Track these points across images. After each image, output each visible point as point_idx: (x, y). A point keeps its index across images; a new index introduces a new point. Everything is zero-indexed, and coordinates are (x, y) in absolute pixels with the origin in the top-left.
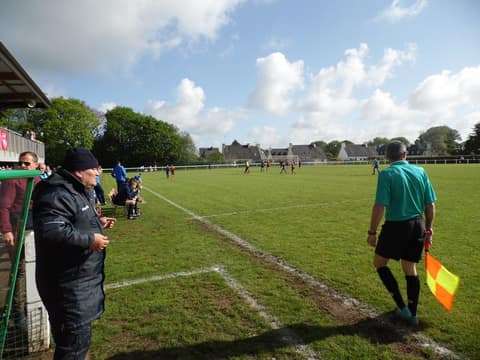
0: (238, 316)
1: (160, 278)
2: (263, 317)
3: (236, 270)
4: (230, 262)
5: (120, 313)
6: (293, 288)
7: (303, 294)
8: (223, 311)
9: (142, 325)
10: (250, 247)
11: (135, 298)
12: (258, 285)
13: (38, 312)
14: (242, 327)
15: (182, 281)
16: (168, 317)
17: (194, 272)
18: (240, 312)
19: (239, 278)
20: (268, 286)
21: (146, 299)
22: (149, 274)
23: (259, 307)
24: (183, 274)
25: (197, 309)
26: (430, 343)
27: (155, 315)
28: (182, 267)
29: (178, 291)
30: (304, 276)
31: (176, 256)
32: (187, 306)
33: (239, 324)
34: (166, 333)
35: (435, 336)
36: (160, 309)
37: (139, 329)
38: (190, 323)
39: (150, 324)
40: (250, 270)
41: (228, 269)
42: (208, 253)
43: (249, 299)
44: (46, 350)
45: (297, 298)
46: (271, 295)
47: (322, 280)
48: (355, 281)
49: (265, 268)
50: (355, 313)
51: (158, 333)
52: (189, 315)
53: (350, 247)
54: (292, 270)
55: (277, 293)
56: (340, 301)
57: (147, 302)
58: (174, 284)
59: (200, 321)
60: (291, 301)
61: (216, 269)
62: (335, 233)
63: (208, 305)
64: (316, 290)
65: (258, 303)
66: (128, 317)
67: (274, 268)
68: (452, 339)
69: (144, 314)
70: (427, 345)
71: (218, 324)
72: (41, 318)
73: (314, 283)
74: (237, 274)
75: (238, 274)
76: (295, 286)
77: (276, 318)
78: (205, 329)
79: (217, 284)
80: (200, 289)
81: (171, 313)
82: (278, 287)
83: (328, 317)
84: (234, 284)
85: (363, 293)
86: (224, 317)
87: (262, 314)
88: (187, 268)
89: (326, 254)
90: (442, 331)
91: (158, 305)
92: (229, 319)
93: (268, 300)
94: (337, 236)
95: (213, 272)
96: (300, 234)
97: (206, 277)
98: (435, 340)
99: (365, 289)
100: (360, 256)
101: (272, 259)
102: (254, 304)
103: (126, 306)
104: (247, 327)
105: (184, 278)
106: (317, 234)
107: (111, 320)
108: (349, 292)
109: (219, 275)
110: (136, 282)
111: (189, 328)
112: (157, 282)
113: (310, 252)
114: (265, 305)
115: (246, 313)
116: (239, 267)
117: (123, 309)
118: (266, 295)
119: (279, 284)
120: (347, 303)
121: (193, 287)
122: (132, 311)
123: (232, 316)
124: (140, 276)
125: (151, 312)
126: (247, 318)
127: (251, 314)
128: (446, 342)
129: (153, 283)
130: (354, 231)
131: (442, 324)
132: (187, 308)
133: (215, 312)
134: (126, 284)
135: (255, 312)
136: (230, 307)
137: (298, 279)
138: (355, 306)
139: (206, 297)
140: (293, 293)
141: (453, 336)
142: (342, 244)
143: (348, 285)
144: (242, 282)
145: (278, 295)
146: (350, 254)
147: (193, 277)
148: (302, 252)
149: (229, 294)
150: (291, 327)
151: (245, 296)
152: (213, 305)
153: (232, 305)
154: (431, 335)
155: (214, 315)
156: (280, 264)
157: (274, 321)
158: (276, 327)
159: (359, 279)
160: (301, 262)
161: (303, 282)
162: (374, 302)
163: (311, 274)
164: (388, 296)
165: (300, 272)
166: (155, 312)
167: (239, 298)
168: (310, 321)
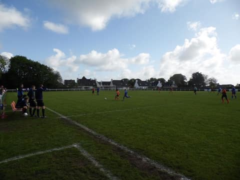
0: (88, 172)
1: (42, 152)
3: (86, 146)
4: (83, 141)
5: (17, 176)
6: (117, 154)
7: (122, 157)
8: (80, 170)
10: (94, 133)
11: (27, 166)
12: (98, 153)
15: (56, 154)
16: (47, 176)
17: (62, 148)
18: (90, 169)
19: (89, 151)
20: (104, 154)
22: (34, 151)
23: (100, 166)
25: (64, 170)
26: (184, 178)
27: (39, 175)
28: (55, 146)
29: (54, 159)
30: (122, 147)
31: (52, 139)
32: (58, 168)
33: (89, 176)
35: (186, 174)
38: (61, 178)
40: (94, 145)
41: (82, 145)
42: (70, 137)
43: (94, 162)
45: (119, 159)
46: (105, 158)
47: (131, 149)
48: (147, 149)
49: (102, 144)
50: (148, 165)
52: (60, 173)
54: (116, 144)
55: (109, 157)
56: (140, 159)
57: (34, 168)
58: (51, 156)
60: (116, 161)
61: (75, 146)
62: (136, 124)
63: (71, 167)
64: (128, 154)
65: (99, 164)
67: (107, 143)
68: (193, 175)
69: (32, 175)
70: (182, 179)
71: (77, 177)
73: (127, 150)
74: (88, 148)
76: (118, 153)
77: (109, 172)
79: (76, 153)
80: (66, 158)
81: (50, 173)
82: (109, 154)
83: (136, 168)
84: (85, 154)
85: (151, 155)
87: (102, 170)
88: (58, 146)
90: (189, 171)
91: (41, 169)
92: (83, 174)
93: (105, 161)
95: (74, 147)
96: (118, 125)
97: (69, 150)
98: (186, 176)
99: (152, 152)
100: (148, 135)
101: (104, 138)
102: (97, 165)
103: (21, 171)
105: (57, 151)
106: (127, 125)
108: (145, 155)
109: (77, 149)
110: (27, 156)
112: (40, 155)
113: (124, 134)
114: (103, 165)
115: (93, 170)
116: (88, 144)
118: (103, 158)
119: (110, 152)
120: (144, 160)
121: (62, 157)
122: (24, 174)
123: (85, 172)
124: (30, 152)
125: (37, 173)
126: (94, 173)
127: (96, 170)
128: (191, 177)
129: (37, 156)
130: (145, 123)
131: (188, 168)
132: (59, 170)
134: (21, 157)
135: (98, 169)
137: (119, 149)
138: (148, 161)
139: (70, 162)
140: (117, 157)
141: (194, 173)
142: (139, 130)
143: (144, 150)
145: (110, 158)
147: (62, 151)
148: (120, 134)
149: (84, 159)
150: (117, 176)
151: (92, 160)
152: (74, 166)
153: (84, 166)
154: (184, 174)
155: (74, 172)
156: (110, 141)
157: (108, 173)
158: (109, 177)
159: (149, 147)
160: (120, 140)
161: (122, 150)
162: (157, 159)
163: (126, 146)
164: (163, 155)
165: (120, 145)
166: (40, 173)
167: (89, 161)
168: (127, 171)
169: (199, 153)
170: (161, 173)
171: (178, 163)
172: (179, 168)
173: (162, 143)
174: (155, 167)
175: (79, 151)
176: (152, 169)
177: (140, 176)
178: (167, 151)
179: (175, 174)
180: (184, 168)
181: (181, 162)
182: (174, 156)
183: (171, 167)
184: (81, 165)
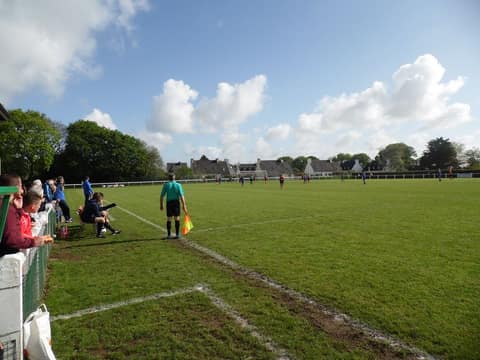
0: (230, 339)
1: (141, 300)
2: (256, 338)
3: (221, 289)
4: (213, 280)
5: (101, 341)
6: (282, 305)
7: (293, 311)
8: (212, 332)
9: (128, 353)
10: (231, 263)
11: (117, 324)
12: (246, 304)
13: (10, 345)
14: (236, 350)
15: (165, 302)
16: (154, 343)
17: (177, 293)
18: (232, 334)
19: (226, 298)
20: (258, 304)
21: (130, 324)
22: (127, 296)
23: (250, 327)
24: (165, 295)
25: (184, 332)
26: (424, 356)
27: (140, 341)
28: (163, 288)
29: (163, 313)
30: (291, 293)
31: (156, 276)
32: (174, 329)
33: (232, 346)
35: (429, 349)
36: (144, 335)
37: (124, 357)
38: (180, 348)
39: (135, 352)
40: (235, 289)
41: (212, 287)
42: (189, 272)
43: (239, 319)
45: (287, 315)
46: (261, 313)
47: (309, 296)
48: (342, 296)
49: (251, 285)
50: (348, 328)
52: (177, 339)
53: (332, 261)
54: (278, 286)
55: (266, 311)
56: (331, 317)
57: (130, 328)
58: (157, 307)
59: (191, 345)
60: (282, 319)
61: (200, 289)
62: (314, 247)
63: (198, 328)
64: (305, 307)
65: (249, 323)
66: (109, 345)
67: (259, 285)
68: (445, 351)
69: (127, 341)
70: (422, 358)
71: (210, 348)
72: (14, 353)
73: (302, 299)
74: (222, 293)
75: (224, 293)
76: (284, 303)
78: (197, 354)
79: (203, 304)
80: (186, 311)
81: (158, 338)
82: (267, 305)
83: (322, 334)
84: (220, 304)
85: (351, 307)
86: (214, 340)
87: (255, 334)
88: (168, 288)
89: (309, 269)
90: (435, 343)
91: (141, 330)
92: (221, 342)
93: (259, 319)
94: (316, 250)
95: (197, 292)
96: (280, 249)
97: (190, 297)
98: (429, 352)
99: (353, 303)
100: (343, 270)
101: (254, 275)
102: (244, 325)
103: (106, 332)
104: (240, 350)
105: (167, 299)
106: (297, 249)
107: (91, 349)
108: (338, 307)
109: (203, 294)
110: (115, 306)
111: (179, 354)
112: (138, 304)
113: (293, 267)
114: (257, 325)
115: (238, 334)
116: (224, 286)
117: (104, 336)
118: (257, 314)
119: (268, 302)
120: (337, 318)
121: (177, 309)
122: (114, 338)
123: (224, 339)
124: (118, 299)
125: (135, 338)
126: (240, 339)
127: (243, 335)
128: (440, 353)
129: (135, 305)
130: (332, 245)
131: (433, 336)
132: (175, 332)
133: (204, 335)
134: (104, 308)
135: (248, 332)
136: (219, 329)
137: (285, 296)
138: (346, 321)
139: (194, 319)
140: (282, 310)
141: (445, 347)
142: (323, 258)
143: (335, 299)
144: (229, 301)
145: (269, 314)
146: (332, 268)
147: (177, 298)
148: (285, 267)
149: (218, 314)
150: (287, 347)
151: (235, 316)
152: (202, 327)
153: (222, 326)
154: (425, 348)
155: (204, 338)
156: (265, 281)
157: (268, 341)
158: (271, 348)
159: (345, 293)
160: (286, 279)
161: (291, 299)
162: (365, 317)
163: (298, 291)
164: (377, 309)
165: (287, 289)
166: (140, 338)
167: (228, 318)
168: (305, 339)
169: (456, 308)
170: (374, 344)
171: (409, 325)
172: (413, 335)
173: (372, 286)
174: (362, 334)
175: (209, 299)
176: (356, 336)
177: (333, 349)
178: (384, 302)
179: (405, 347)
180: (423, 336)
181: (417, 325)
182: (401, 312)
183: (396, 333)
184: (214, 325)
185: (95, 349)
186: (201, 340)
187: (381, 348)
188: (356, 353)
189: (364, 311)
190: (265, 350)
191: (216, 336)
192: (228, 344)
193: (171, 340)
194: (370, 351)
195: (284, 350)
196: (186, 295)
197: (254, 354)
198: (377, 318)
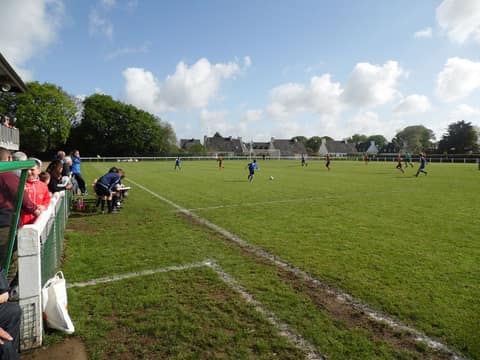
0: (235, 312)
1: (151, 272)
2: (260, 313)
3: (229, 265)
4: (221, 256)
5: (113, 308)
6: (286, 283)
7: (297, 289)
8: (218, 305)
9: (138, 321)
10: (241, 242)
11: (128, 293)
12: (252, 280)
13: (30, 308)
14: (240, 323)
15: (174, 274)
16: (163, 312)
17: (186, 267)
18: (236, 308)
19: (233, 274)
20: (262, 281)
21: (141, 294)
22: (138, 268)
23: (255, 302)
24: (174, 268)
25: (192, 304)
26: (423, 337)
27: (149, 310)
28: (173, 261)
29: (172, 285)
30: (296, 272)
31: (166, 250)
32: (181, 300)
33: (237, 319)
34: (164, 329)
35: (427, 331)
36: (154, 305)
37: (135, 324)
38: (187, 318)
39: (145, 320)
40: (242, 265)
41: (220, 263)
42: (199, 247)
43: (244, 294)
44: (39, 347)
45: (290, 293)
46: (266, 290)
47: (314, 276)
48: (346, 277)
49: (257, 263)
50: (350, 308)
51: (155, 329)
52: (185, 310)
53: (339, 243)
54: (283, 265)
55: (272, 288)
56: (333, 296)
57: (140, 297)
58: (166, 279)
59: (197, 316)
60: (286, 297)
61: (208, 264)
62: (322, 228)
63: (204, 301)
64: (310, 286)
65: (254, 298)
66: (121, 312)
67: (267, 264)
68: (443, 333)
69: (137, 309)
70: (420, 339)
71: (215, 320)
72: (34, 315)
73: (307, 278)
74: (229, 269)
75: (232, 269)
76: (289, 281)
77: (273, 314)
78: (203, 325)
79: (210, 278)
80: (194, 284)
81: (167, 308)
82: (272, 283)
83: (324, 312)
84: (227, 279)
85: (355, 288)
86: (220, 312)
87: (258, 309)
88: (178, 262)
89: (315, 250)
90: (433, 326)
91: (151, 300)
92: (226, 315)
93: (263, 295)
94: (324, 231)
95: (206, 266)
96: (288, 229)
97: (198, 271)
98: (427, 334)
99: (356, 284)
100: (349, 252)
101: (261, 253)
102: (249, 300)
103: (118, 300)
104: (244, 323)
105: (176, 272)
106: (305, 230)
107: (104, 315)
108: (341, 287)
109: (211, 269)
110: (127, 277)
111: (186, 324)
112: (150, 275)
113: (300, 247)
114: (261, 301)
115: (242, 308)
116: (231, 262)
117: (116, 304)
118: (261, 290)
119: (273, 279)
120: (340, 298)
121: (186, 281)
122: (126, 306)
123: (229, 312)
124: (131, 270)
125: (145, 307)
126: (244, 313)
127: (248, 310)
128: (437, 336)
129: (146, 277)
130: (340, 227)
131: (433, 318)
132: (182, 304)
133: (211, 307)
134: (117, 278)
135: (252, 307)
136: (225, 302)
137: (291, 274)
138: (348, 301)
139: (201, 293)
140: (286, 288)
141: (444, 330)
142: (330, 239)
143: (340, 280)
144: (236, 277)
145: (273, 290)
146: (339, 250)
147: (186, 272)
148: (292, 247)
149: (224, 289)
150: (288, 323)
151: (240, 291)
152: (208, 300)
153: (227, 300)
154: (423, 330)
155: (210, 310)
156: (272, 259)
157: (271, 316)
158: (274, 323)
159: (350, 275)
160: (293, 258)
161: (296, 278)
162: (367, 298)
163: (303, 270)
164: (380, 291)
165: (292, 267)
166: (150, 307)
167: (234, 293)
168: (306, 316)
169: (459, 293)
170: (373, 324)
171: (410, 307)
172: (413, 317)
173: (377, 269)
174: (362, 313)
175: (216, 274)
176: (356, 316)
177: (333, 327)
178: (387, 284)
179: (404, 328)
180: (423, 318)
181: (418, 308)
182: (403, 295)
183: (396, 314)
184: (221, 299)
185: (109, 315)
186: (207, 312)
187: (380, 328)
188: (355, 331)
189: (367, 292)
190: (268, 324)
191: (221, 309)
192: (232, 317)
193: (178, 310)
194: (369, 330)
195: (286, 325)
196: (194, 269)
197: (256, 328)
198: (378, 299)
